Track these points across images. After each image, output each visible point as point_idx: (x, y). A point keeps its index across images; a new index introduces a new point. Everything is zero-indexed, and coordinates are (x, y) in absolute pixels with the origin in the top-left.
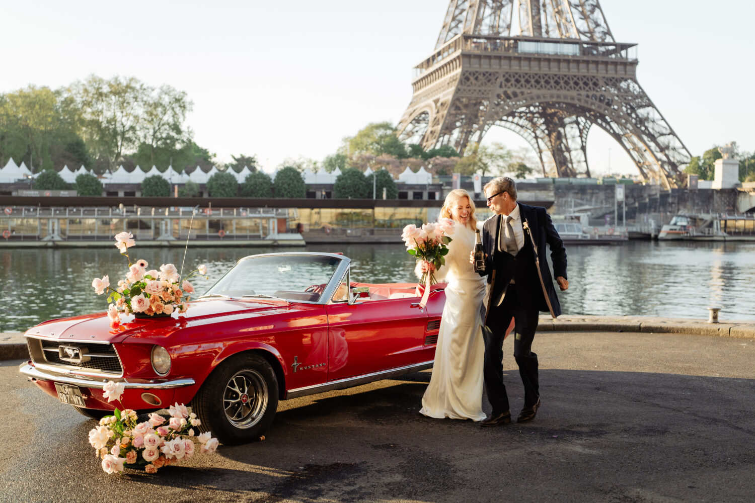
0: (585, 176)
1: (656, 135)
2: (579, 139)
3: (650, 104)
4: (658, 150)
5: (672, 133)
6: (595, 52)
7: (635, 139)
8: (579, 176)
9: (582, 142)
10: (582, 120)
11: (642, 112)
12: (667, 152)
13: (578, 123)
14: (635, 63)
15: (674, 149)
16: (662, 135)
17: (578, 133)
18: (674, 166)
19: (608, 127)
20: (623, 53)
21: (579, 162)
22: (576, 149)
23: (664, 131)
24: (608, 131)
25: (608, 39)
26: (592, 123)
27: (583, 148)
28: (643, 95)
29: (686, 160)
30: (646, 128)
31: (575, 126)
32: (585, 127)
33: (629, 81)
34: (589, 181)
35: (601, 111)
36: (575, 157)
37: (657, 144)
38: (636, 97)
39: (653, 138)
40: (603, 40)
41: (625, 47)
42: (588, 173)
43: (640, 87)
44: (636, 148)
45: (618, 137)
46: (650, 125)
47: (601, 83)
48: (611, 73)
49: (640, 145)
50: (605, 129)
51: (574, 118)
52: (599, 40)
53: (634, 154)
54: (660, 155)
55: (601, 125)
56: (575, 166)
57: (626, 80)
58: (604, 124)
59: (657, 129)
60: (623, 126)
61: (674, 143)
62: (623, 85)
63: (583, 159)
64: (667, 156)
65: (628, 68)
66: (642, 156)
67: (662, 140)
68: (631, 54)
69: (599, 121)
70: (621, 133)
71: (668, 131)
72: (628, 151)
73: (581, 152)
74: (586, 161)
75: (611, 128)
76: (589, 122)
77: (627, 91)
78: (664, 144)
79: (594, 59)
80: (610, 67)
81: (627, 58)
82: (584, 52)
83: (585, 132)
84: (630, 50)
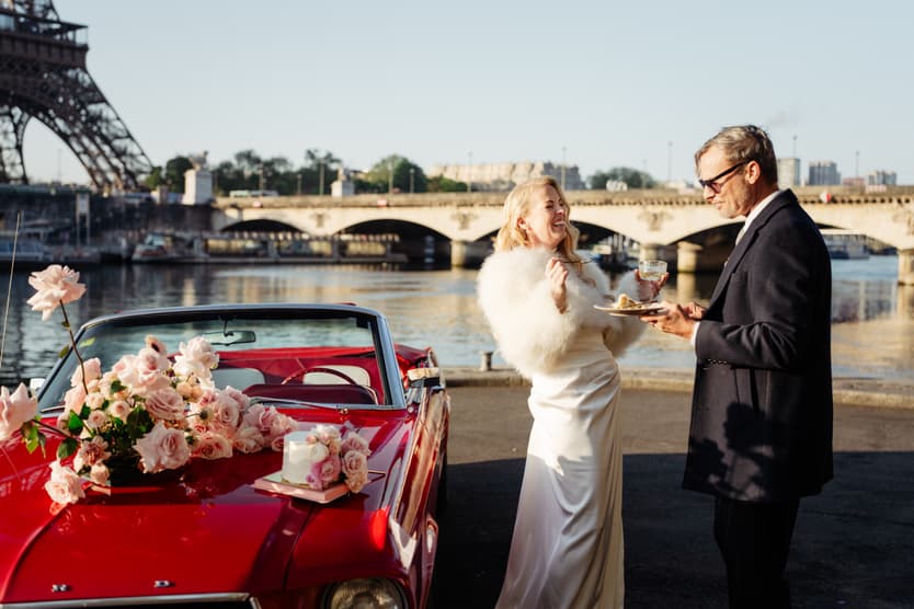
0: (20, 182)
1: (110, 137)
2: (12, 137)
3: (103, 100)
4: (113, 154)
5: (129, 136)
6: (34, 29)
7: (86, 141)
8: (12, 183)
9: (18, 140)
10: (17, 111)
11: (93, 108)
12: (124, 159)
13: (12, 117)
14: (84, 49)
15: (132, 156)
16: (117, 137)
17: (11, 128)
18: (131, 175)
19: (52, 123)
20: (70, 35)
21: (13, 165)
22: (9, 149)
23: (120, 134)
24: (53, 129)
25: (51, 16)
26: (30, 117)
27: (19, 148)
28: (94, 88)
29: (145, 169)
30: (99, 128)
31: (7, 118)
32: (20, 121)
33: (78, 70)
34: (25, 188)
35: (43, 102)
36: (8, 158)
37: (113, 149)
38: (86, 90)
39: (106, 141)
40: (45, 15)
41: (74, 27)
42: (25, 179)
43: (90, 78)
44: (86, 151)
45: (64, 137)
46: (103, 125)
47: (43, 68)
48: (55, 58)
49: (93, 148)
50: (48, 125)
51: (6, 108)
52: (40, 15)
53: (85, 158)
54: (115, 162)
55: (43, 121)
56: (8, 169)
57: (74, 68)
58: (47, 120)
59: (112, 130)
60: (71, 124)
61: (133, 149)
62: (71, 73)
63: (18, 160)
64: (124, 163)
65: (77, 54)
66: (94, 162)
67: (117, 143)
68: (80, 37)
69: (41, 115)
70: (69, 132)
71: (125, 134)
72: (78, 154)
73: (14, 153)
74: (22, 163)
75: (56, 125)
76: (26, 116)
77: (76, 80)
78: (120, 148)
79: (34, 37)
80: (55, 51)
81: (74, 42)
82: (19, 26)
83: (21, 127)
84: (79, 32)
